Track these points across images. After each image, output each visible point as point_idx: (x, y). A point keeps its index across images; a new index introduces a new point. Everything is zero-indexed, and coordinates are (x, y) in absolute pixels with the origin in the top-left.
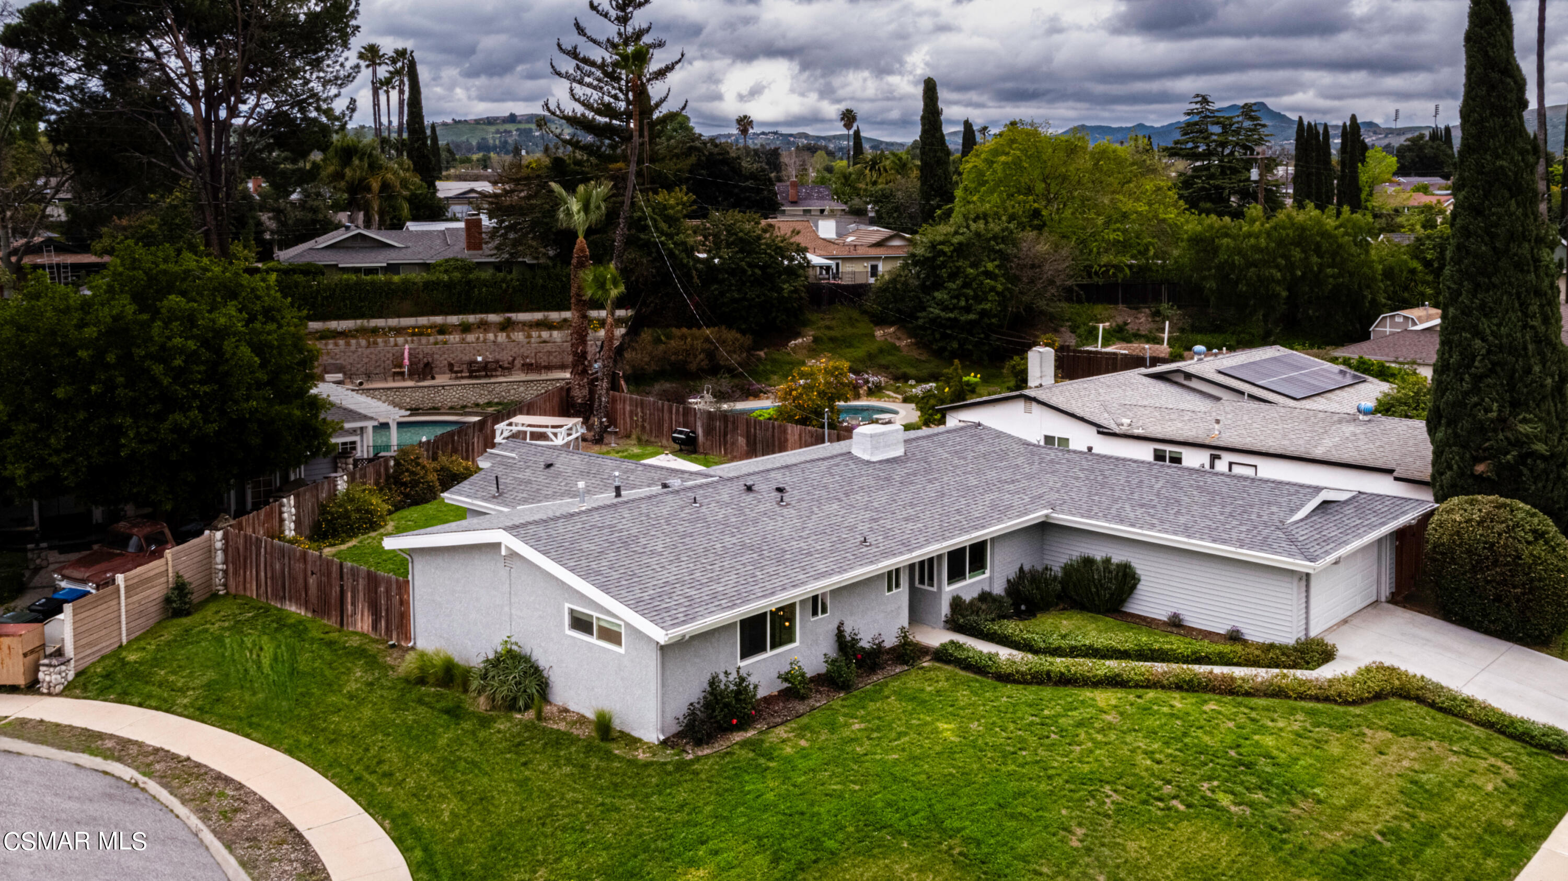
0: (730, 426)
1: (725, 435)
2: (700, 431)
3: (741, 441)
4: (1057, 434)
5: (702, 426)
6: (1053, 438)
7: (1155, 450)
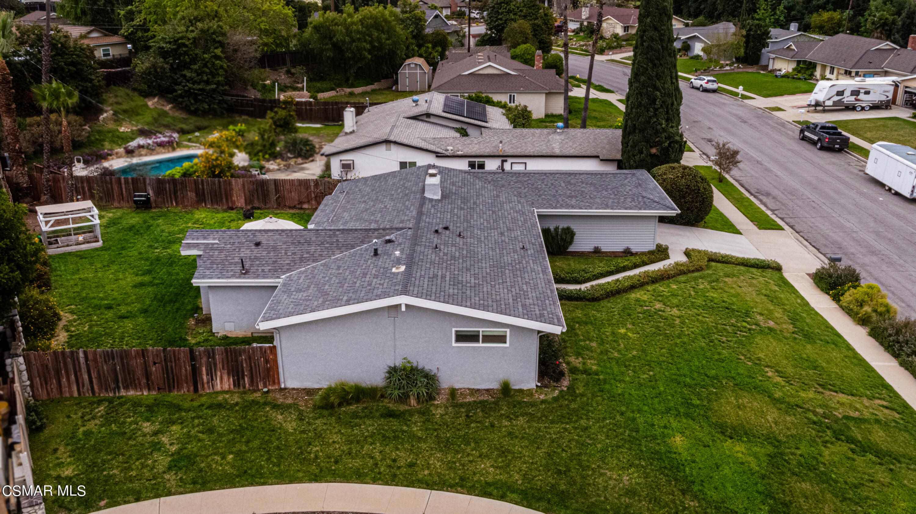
0: (179, 186)
1: (175, 192)
2: (151, 192)
3: (191, 195)
4: (408, 160)
5: (153, 189)
6: (406, 163)
7: (469, 162)
